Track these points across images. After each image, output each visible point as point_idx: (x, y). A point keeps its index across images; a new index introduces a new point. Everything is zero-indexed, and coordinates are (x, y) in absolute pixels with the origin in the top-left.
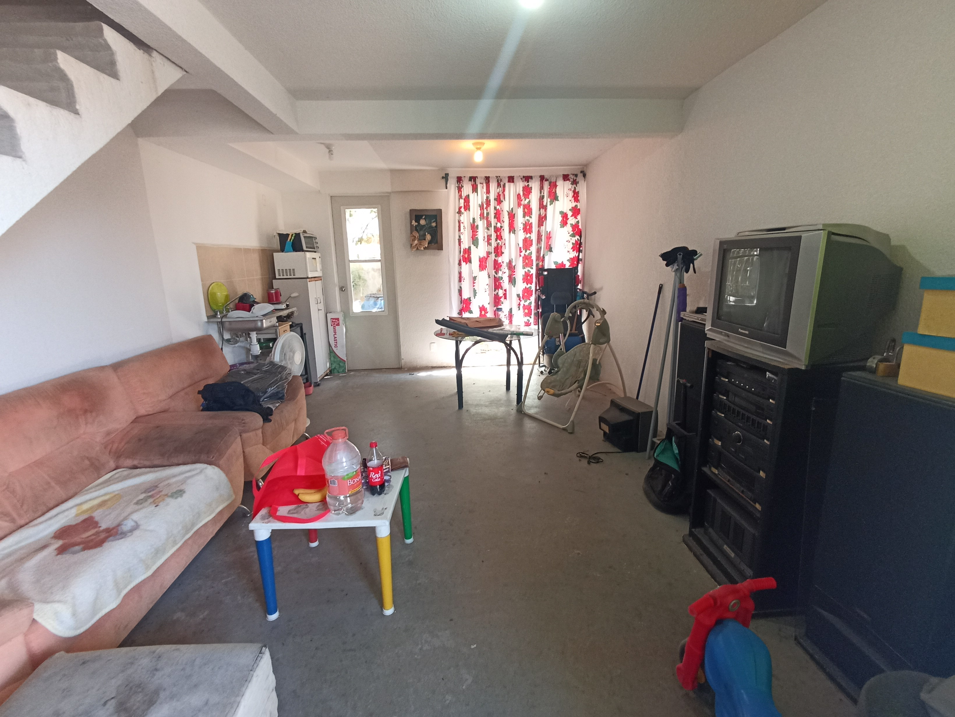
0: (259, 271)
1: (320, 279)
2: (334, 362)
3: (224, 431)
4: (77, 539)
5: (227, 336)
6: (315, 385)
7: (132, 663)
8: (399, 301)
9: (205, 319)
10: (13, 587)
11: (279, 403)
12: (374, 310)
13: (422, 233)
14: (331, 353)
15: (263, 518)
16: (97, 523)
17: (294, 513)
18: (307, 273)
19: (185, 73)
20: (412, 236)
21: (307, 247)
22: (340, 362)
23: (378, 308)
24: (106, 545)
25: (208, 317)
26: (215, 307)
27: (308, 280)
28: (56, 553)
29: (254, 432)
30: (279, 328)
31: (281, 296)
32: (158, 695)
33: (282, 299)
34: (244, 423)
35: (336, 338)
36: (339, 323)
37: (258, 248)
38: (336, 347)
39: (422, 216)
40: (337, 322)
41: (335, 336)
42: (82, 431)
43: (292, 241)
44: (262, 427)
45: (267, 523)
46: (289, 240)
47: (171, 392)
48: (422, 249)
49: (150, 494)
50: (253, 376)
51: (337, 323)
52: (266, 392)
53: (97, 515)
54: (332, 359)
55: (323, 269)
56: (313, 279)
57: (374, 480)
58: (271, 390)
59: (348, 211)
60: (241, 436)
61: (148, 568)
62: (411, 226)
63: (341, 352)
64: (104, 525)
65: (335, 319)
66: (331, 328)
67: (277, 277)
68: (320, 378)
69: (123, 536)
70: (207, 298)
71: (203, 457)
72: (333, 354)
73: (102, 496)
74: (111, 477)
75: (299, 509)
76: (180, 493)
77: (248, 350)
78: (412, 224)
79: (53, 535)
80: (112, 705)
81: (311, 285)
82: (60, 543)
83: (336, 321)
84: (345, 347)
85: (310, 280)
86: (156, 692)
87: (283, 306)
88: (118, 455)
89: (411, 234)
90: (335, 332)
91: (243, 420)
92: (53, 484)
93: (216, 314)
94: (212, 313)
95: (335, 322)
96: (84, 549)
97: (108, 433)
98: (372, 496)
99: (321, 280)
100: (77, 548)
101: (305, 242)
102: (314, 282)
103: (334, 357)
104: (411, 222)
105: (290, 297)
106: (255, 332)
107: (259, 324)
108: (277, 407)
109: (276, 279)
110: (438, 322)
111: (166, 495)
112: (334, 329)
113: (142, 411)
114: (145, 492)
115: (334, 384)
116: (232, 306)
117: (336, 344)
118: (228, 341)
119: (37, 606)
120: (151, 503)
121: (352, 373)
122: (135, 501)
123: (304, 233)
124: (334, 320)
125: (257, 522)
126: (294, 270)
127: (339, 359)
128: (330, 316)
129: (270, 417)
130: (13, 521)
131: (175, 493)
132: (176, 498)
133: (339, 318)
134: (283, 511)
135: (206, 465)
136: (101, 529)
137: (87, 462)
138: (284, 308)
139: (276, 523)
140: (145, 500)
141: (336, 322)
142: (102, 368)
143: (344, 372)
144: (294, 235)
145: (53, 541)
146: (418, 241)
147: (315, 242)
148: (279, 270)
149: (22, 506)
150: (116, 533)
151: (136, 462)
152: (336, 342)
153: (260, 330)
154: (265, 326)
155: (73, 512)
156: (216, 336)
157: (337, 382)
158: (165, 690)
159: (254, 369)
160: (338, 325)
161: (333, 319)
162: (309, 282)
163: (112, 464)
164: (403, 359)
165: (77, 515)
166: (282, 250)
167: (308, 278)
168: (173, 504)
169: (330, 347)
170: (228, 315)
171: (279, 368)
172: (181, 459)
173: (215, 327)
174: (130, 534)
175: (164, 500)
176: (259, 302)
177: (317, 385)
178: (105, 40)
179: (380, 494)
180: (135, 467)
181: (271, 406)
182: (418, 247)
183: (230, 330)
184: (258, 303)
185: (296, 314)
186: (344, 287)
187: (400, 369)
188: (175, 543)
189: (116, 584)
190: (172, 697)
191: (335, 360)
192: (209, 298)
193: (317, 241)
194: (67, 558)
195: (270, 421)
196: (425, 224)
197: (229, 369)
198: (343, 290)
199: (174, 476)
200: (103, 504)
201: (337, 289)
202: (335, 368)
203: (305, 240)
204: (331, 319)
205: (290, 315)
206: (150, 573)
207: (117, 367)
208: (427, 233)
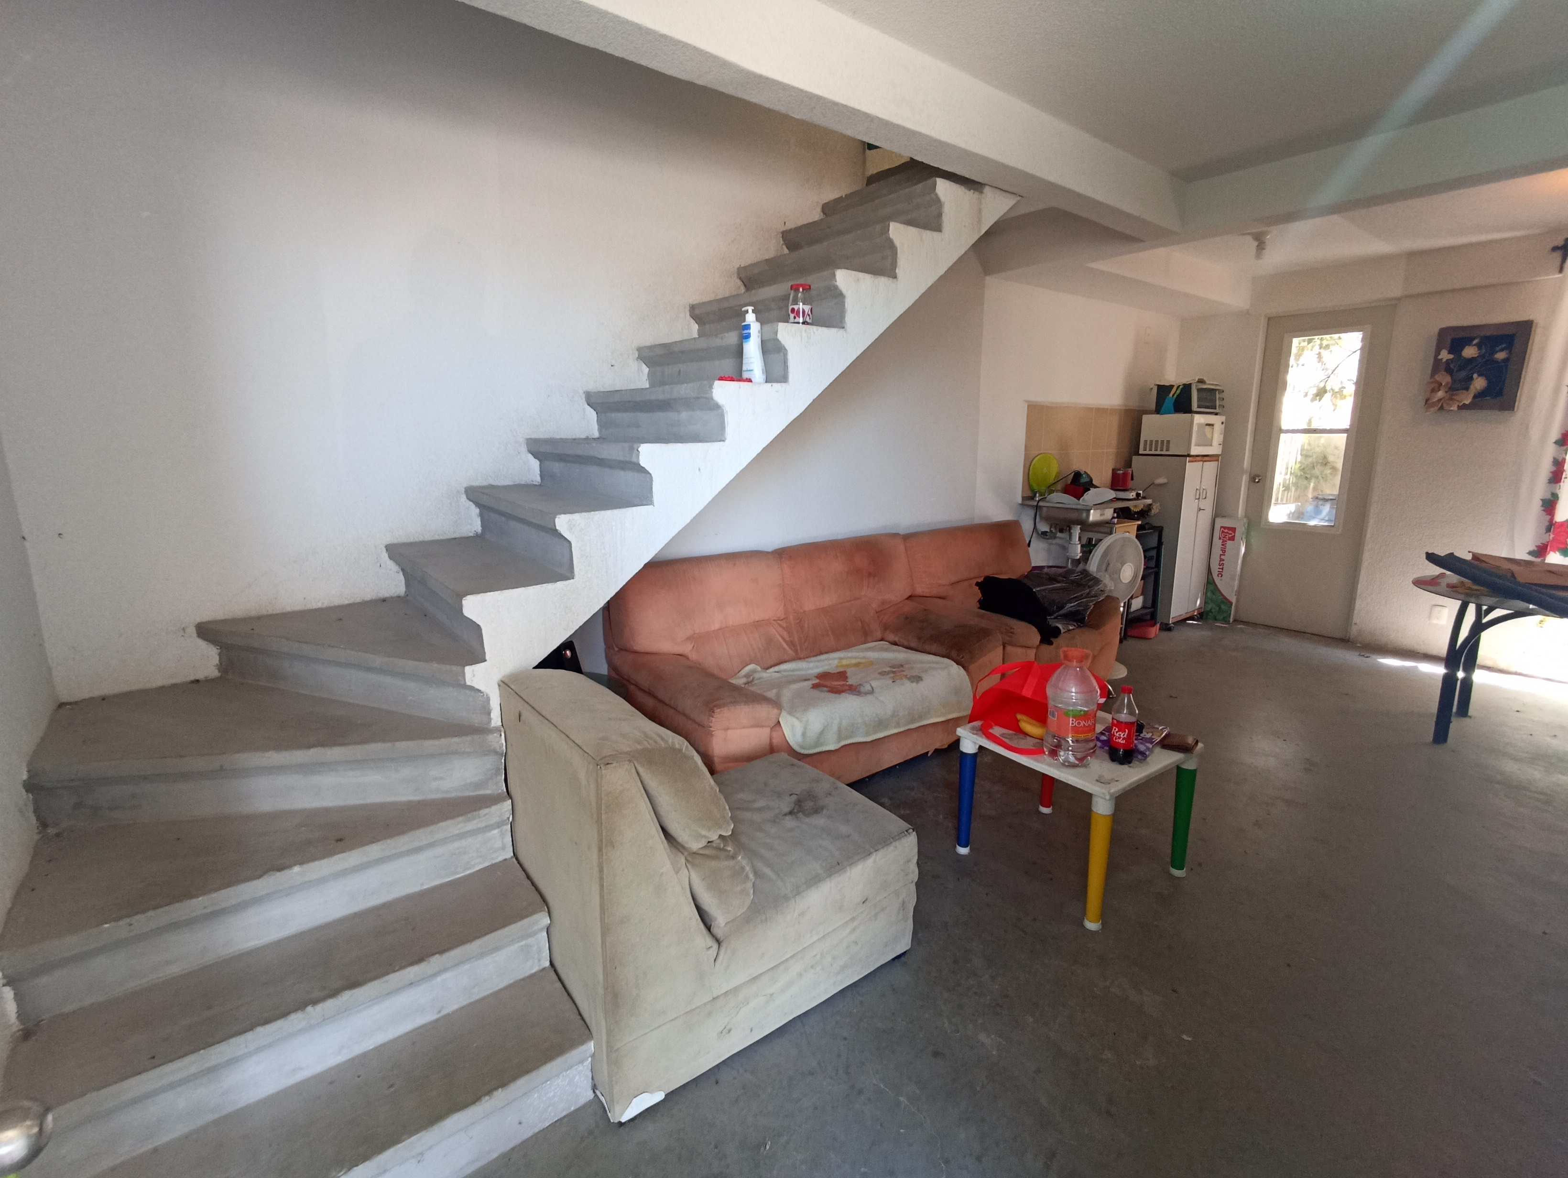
0: (1114, 442)
1: (1217, 458)
2: (1212, 600)
3: (984, 633)
4: (828, 683)
5: (1044, 527)
6: (1164, 626)
7: (818, 782)
8: (1374, 510)
9: (1020, 500)
10: (778, 696)
11: (1074, 625)
12: (1312, 523)
13: (1463, 374)
14: (1210, 585)
15: (973, 729)
16: (847, 678)
17: (1006, 738)
18: (1189, 448)
19: (1019, 198)
20: (1432, 382)
21: (1199, 407)
22: (1223, 602)
23: (1322, 519)
24: (844, 695)
25: (1024, 498)
26: (1035, 487)
27: (1188, 458)
28: (811, 686)
29: (1024, 650)
30: (1117, 526)
31: (1132, 479)
32: (823, 810)
33: (1131, 484)
34: (1012, 633)
35: (1223, 560)
36: (1234, 536)
37: (1119, 408)
38: (1220, 575)
39: (1473, 339)
40: (1231, 534)
41: (1222, 557)
42: (863, 593)
43: (1175, 396)
44: (1038, 647)
45: (974, 734)
46: (1171, 395)
47: (953, 579)
48: (1455, 408)
49: (894, 670)
50: (1055, 584)
51: (1230, 536)
52: (1062, 608)
53: (850, 672)
54: (1209, 594)
55: (1225, 444)
56: (1198, 458)
57: (1116, 739)
58: (1069, 607)
59: (1296, 341)
60: (1004, 648)
61: (868, 733)
62: (1437, 361)
63: (1228, 587)
64: (851, 681)
65: (1229, 529)
66: (1217, 543)
67: (1141, 452)
68: (1175, 620)
69: (857, 693)
70: (1027, 473)
71: (954, 654)
72: (1211, 587)
73: (860, 658)
74: (876, 646)
75: (1016, 737)
76: (918, 679)
77: (1064, 548)
78: (1440, 357)
79: (816, 675)
80: (794, 797)
81: (1192, 469)
82: (817, 681)
83: (1230, 532)
84: (1237, 578)
85: (1191, 459)
86: (822, 808)
87: (1132, 495)
88: (886, 627)
89: (1431, 378)
90: (1224, 551)
91: (1012, 628)
92: (830, 633)
93: (1035, 496)
94: (1029, 494)
95: (1227, 533)
96: (829, 691)
97: (883, 603)
98: (1110, 761)
99: (1218, 460)
100: (825, 689)
101: (1198, 398)
102: (1201, 463)
103: (1213, 593)
104: (1438, 353)
105: (1153, 483)
106: (1079, 526)
107: (1084, 515)
108: (1069, 630)
109: (1137, 454)
110: (1432, 558)
111: (906, 676)
112: (1222, 545)
113: (920, 590)
114: (890, 667)
115: (1196, 634)
116: (1059, 486)
117: (1221, 570)
118: (1044, 533)
119: (784, 714)
120: (890, 677)
121: (1239, 626)
122: (880, 671)
123: (1198, 384)
124: (1226, 531)
125: (965, 730)
126: (1168, 442)
127: (1221, 597)
128: (1220, 522)
129: (1052, 639)
130: (796, 652)
131: (914, 677)
132: (912, 682)
133: (1235, 528)
134: (997, 731)
135: (953, 663)
136: (848, 683)
137: (860, 624)
138: (1132, 497)
139: (982, 738)
140: (888, 673)
141: (1229, 534)
142: (895, 535)
143: (1226, 620)
144: (1181, 387)
145: (815, 678)
146: (1446, 392)
147: (1219, 398)
148: (1146, 441)
149: (805, 642)
150: (855, 690)
151: (896, 639)
152: (1221, 567)
153: (1086, 526)
154: (1091, 519)
155: (835, 663)
156: (1027, 525)
157: (1203, 633)
158: (828, 810)
159: (1060, 575)
160: (1232, 539)
161: (1225, 528)
162: (1189, 462)
163: (879, 634)
164: (1355, 624)
165: (837, 667)
166: (1158, 411)
167: (1189, 456)
168: (909, 686)
169: (1210, 574)
170: (1047, 499)
171: (1092, 580)
172: (934, 647)
173: (1031, 512)
174: (863, 695)
175: (902, 679)
176: (1098, 485)
177: (1166, 628)
178: (936, 195)
179: (1122, 763)
180: (895, 644)
181: (1060, 626)
182: (1444, 405)
183: (1047, 519)
184: (1096, 487)
185: (1155, 510)
186: (1258, 476)
187: (1345, 641)
188: (898, 725)
189: (839, 730)
190: (829, 817)
191: (1214, 597)
192: (1030, 473)
193: (1223, 395)
194: (816, 693)
195: (1051, 643)
196: (1476, 356)
197: (1030, 569)
198: (1257, 480)
199: (921, 662)
200: (857, 665)
201: (1245, 479)
202: (1210, 611)
203: (1198, 395)
204: (1221, 527)
205: (1145, 511)
206: (869, 739)
207: (908, 538)
208: (1475, 376)
